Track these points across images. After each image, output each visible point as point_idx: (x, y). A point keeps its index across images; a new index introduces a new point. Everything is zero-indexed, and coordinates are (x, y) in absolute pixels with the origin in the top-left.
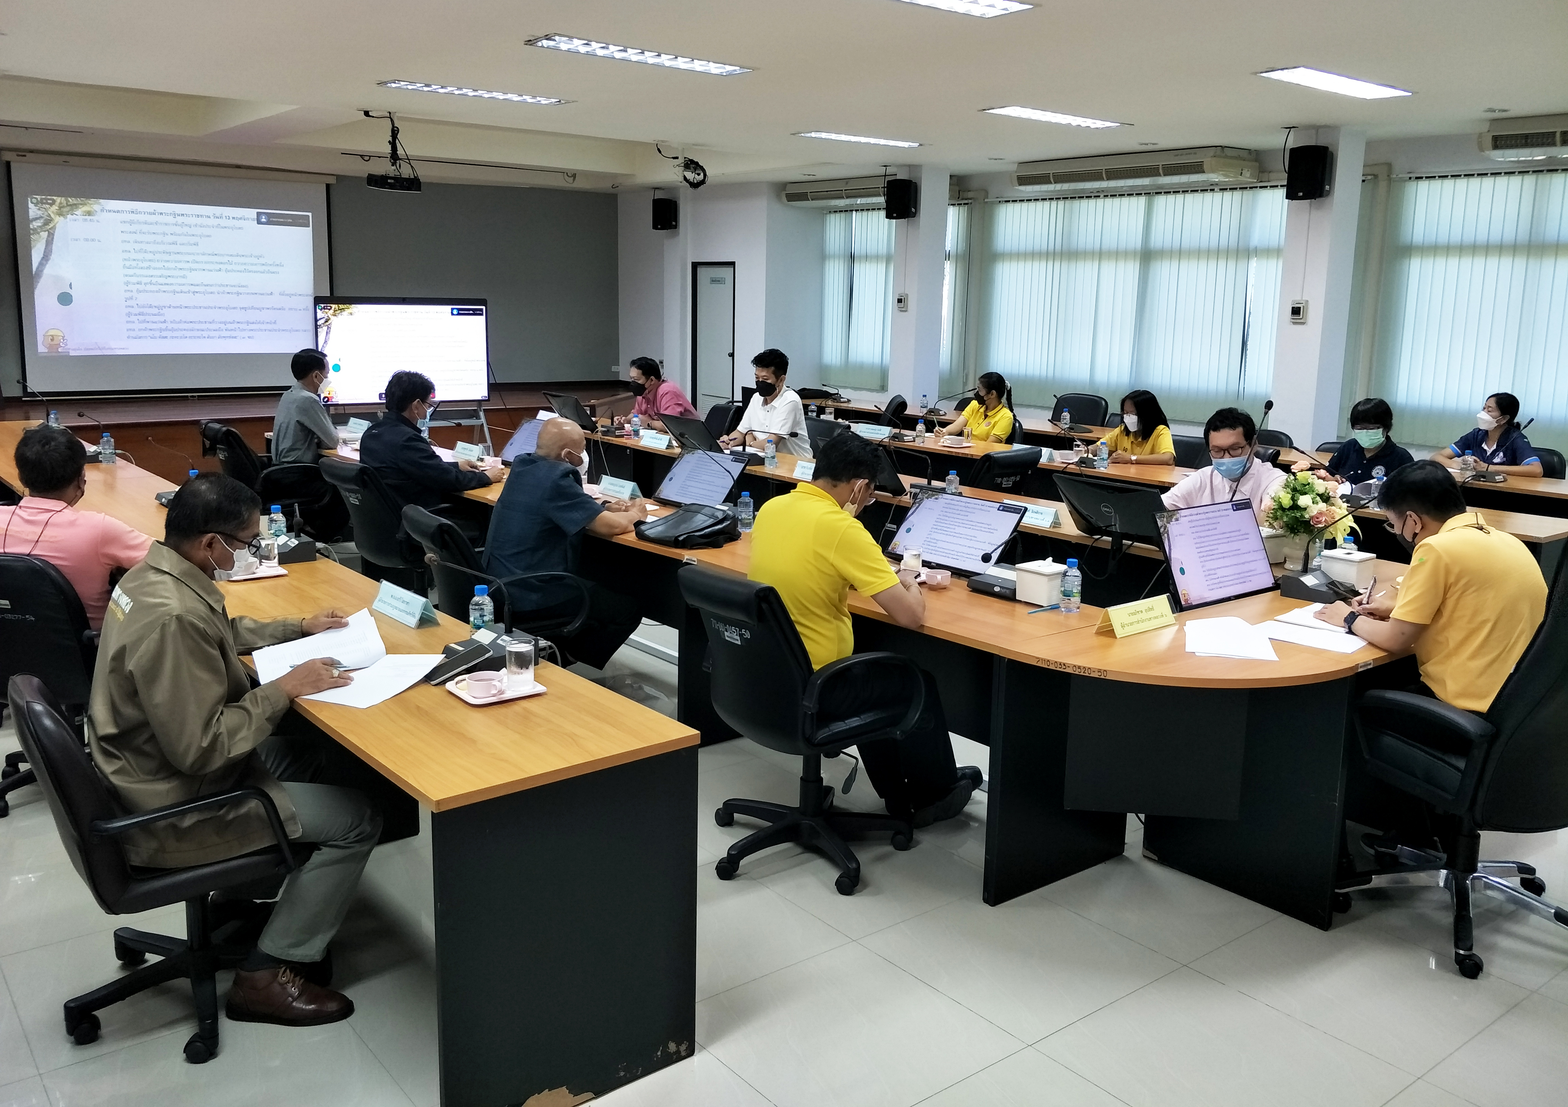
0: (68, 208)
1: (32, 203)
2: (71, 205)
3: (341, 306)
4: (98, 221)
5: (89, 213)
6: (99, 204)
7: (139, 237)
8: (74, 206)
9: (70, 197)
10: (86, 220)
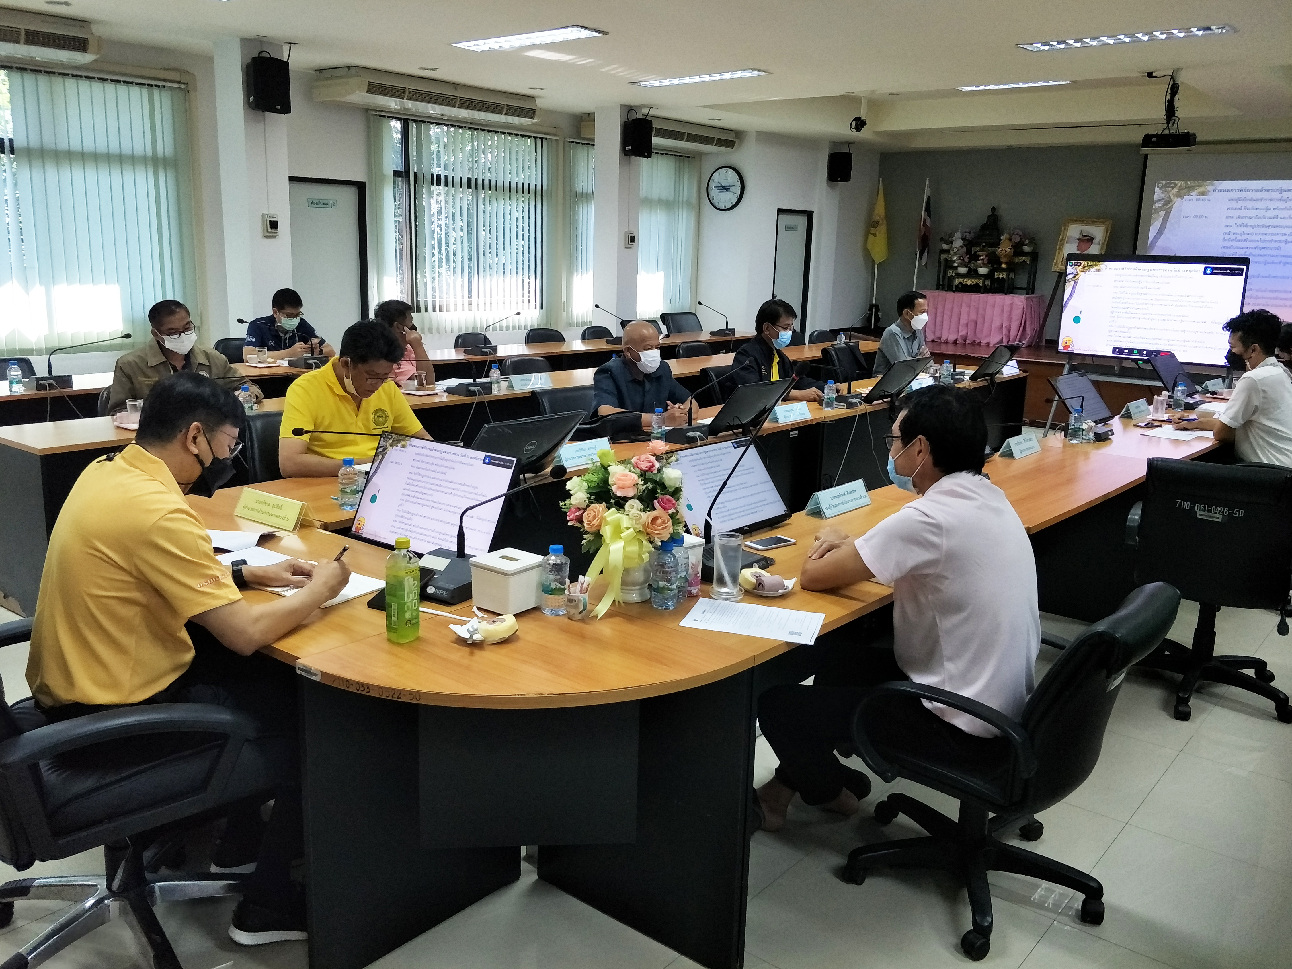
0: (1186, 190)
1: (1158, 187)
2: (1189, 187)
3: (1090, 263)
4: (1209, 200)
5: (1203, 194)
6: (1212, 185)
7: (1243, 213)
8: (1192, 188)
9: (1189, 181)
10: (1198, 200)
